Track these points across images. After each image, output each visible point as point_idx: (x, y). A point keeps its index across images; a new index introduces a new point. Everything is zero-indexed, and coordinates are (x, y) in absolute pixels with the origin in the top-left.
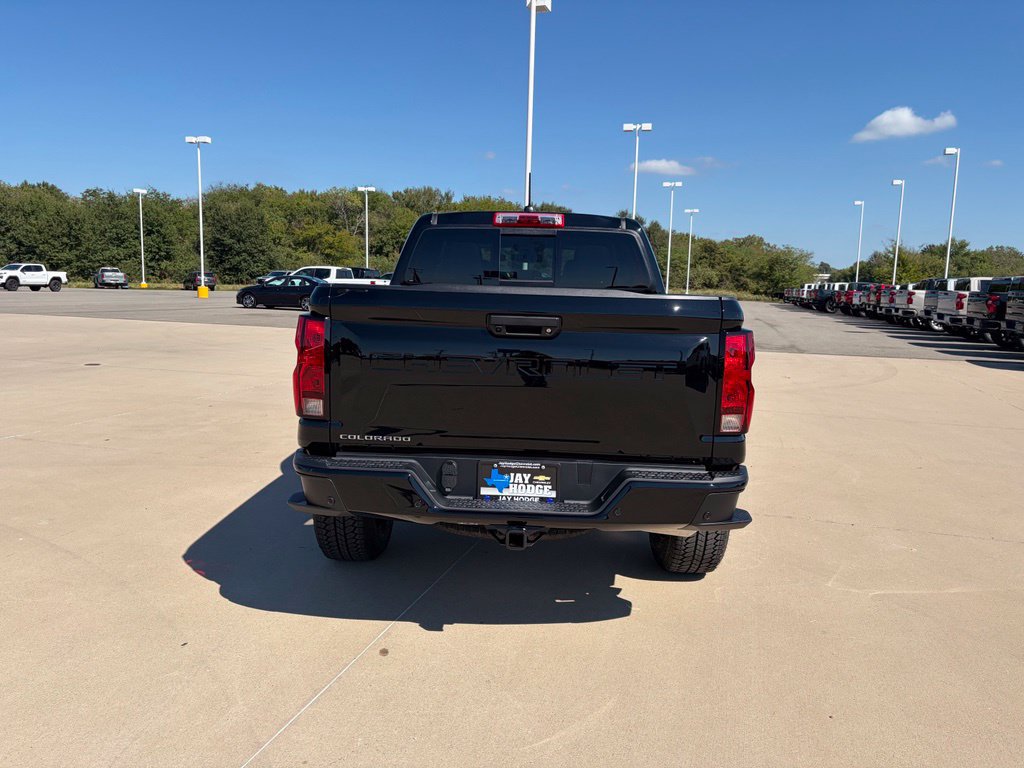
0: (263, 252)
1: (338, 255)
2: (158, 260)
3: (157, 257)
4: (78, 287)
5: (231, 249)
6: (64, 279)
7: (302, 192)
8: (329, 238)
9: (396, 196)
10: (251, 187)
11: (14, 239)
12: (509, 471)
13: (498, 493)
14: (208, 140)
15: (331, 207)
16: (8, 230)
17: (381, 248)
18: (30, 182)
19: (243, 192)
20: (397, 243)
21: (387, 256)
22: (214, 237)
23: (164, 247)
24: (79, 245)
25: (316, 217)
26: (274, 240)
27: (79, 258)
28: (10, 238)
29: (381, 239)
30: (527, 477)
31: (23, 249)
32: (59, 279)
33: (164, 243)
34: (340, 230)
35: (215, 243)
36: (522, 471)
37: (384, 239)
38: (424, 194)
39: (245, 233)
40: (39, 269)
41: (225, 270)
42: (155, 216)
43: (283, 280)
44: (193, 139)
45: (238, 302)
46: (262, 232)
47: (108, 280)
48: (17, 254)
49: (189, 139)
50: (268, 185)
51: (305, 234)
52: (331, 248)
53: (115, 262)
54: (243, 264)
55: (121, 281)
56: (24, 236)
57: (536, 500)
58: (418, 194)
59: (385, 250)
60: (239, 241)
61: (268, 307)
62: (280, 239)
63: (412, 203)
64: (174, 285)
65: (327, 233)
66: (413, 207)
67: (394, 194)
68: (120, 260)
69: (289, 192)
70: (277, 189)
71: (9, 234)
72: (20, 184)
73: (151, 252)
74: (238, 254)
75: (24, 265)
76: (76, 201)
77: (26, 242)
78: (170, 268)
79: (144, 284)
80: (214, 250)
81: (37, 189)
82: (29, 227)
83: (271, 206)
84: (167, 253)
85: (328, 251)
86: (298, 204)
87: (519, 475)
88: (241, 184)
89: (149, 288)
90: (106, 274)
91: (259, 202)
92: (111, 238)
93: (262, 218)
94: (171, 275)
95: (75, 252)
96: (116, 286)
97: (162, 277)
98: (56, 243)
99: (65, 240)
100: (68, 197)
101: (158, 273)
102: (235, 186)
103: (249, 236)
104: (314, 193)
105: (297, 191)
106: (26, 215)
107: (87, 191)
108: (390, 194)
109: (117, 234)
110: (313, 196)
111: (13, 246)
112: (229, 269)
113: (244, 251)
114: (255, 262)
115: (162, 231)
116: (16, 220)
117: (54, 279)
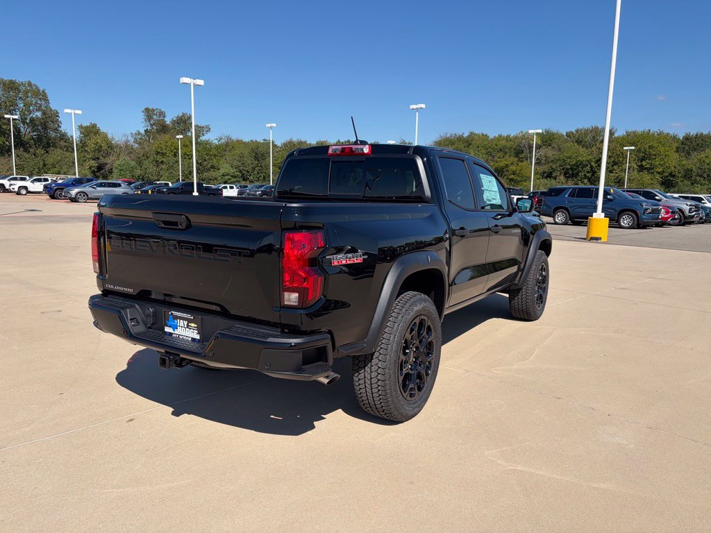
1: (519, 179)
7: (500, 136)
8: (513, 168)
9: (568, 135)
10: (466, 135)
12: (176, 318)
13: (173, 332)
14: (423, 106)
15: (518, 145)
17: (551, 173)
19: (460, 139)
20: (563, 169)
21: (555, 178)
25: (506, 153)
29: (551, 167)
30: (186, 323)
34: (521, 162)
36: (184, 319)
37: (554, 166)
38: (591, 131)
44: (415, 107)
49: (412, 107)
50: (477, 133)
51: (496, 165)
52: (514, 174)
57: (190, 339)
58: (586, 132)
59: (554, 175)
63: (580, 139)
65: (512, 164)
66: (581, 142)
67: (567, 133)
69: (491, 136)
70: (483, 135)
83: (478, 147)
85: (512, 177)
86: (496, 145)
87: (181, 321)
88: (459, 133)
91: (470, 144)
102: (455, 134)
104: (508, 136)
105: (497, 136)
108: (565, 134)
110: (508, 139)
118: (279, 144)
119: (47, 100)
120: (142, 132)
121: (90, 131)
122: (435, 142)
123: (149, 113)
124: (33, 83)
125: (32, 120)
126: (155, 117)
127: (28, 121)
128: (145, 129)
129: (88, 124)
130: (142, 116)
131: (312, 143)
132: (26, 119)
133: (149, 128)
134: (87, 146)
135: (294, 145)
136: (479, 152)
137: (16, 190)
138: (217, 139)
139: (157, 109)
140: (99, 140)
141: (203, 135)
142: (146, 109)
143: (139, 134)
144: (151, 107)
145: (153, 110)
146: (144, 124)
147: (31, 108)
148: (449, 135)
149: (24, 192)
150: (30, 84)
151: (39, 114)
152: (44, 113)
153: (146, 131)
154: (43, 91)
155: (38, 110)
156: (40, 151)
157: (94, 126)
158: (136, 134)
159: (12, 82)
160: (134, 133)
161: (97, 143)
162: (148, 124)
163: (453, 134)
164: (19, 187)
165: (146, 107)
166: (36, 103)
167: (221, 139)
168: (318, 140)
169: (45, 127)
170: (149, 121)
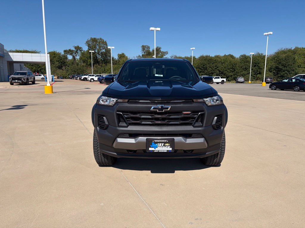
0: (293, 70)
2: (256, 74)
3: (256, 73)
4: (232, 83)
5: (281, 70)
6: (225, 81)
10: (293, 49)
11: (218, 70)
14: (271, 33)
16: (217, 68)
18: (226, 55)
19: (290, 51)
22: (276, 66)
23: (259, 70)
24: (235, 71)
26: (298, 66)
27: (234, 75)
28: (217, 70)
31: (220, 73)
32: (224, 81)
33: (259, 69)
35: (276, 68)
39: (287, 64)
40: (219, 78)
41: (278, 77)
42: (257, 61)
43: (288, 80)
44: (266, 34)
45: (270, 88)
46: (294, 63)
47: (239, 81)
48: (219, 74)
49: (265, 34)
50: (300, 47)
53: (244, 75)
54: (285, 75)
55: (243, 81)
56: (221, 69)
60: (284, 67)
61: (282, 90)
62: (300, 65)
64: (259, 82)
68: (245, 75)
71: (217, 69)
72: (224, 55)
73: (255, 72)
74: (284, 71)
75: (215, 77)
76: (237, 58)
77: (221, 71)
78: (260, 77)
79: (250, 82)
80: (275, 70)
81: (228, 56)
82: (222, 67)
83: (300, 54)
84: (260, 72)
88: (289, 48)
89: (251, 83)
90: (239, 79)
91: (295, 53)
92: (243, 68)
93: (294, 58)
94: (260, 79)
95: (233, 73)
96: (242, 82)
97: (257, 79)
98: (229, 71)
99: (231, 69)
100: (235, 58)
101: (256, 78)
102: (287, 49)
103: (289, 65)
106: (222, 63)
107: (241, 55)
109: (245, 67)
111: (218, 72)
112: (280, 77)
113: (286, 70)
114: (290, 74)
115: (259, 65)
116: (219, 65)
117: (222, 80)
118: (197, 57)
119: (106, 45)
120: (141, 55)
121: (122, 56)
122: (276, 53)
123: (144, 47)
124: (102, 38)
125: (102, 53)
126: (146, 49)
127: (100, 53)
128: (142, 54)
129: (121, 54)
130: (141, 49)
131: (212, 56)
132: (99, 52)
133: (144, 54)
134: (120, 62)
135: (204, 57)
136: (300, 57)
137: (90, 80)
138: (170, 57)
139: (147, 46)
140: (124, 60)
141: (165, 55)
142: (142, 46)
143: (140, 56)
144: (144, 45)
145: (145, 46)
146: (141, 52)
147: (101, 48)
148: (283, 49)
149: (92, 81)
150: (101, 39)
151: (104, 50)
152: (106, 50)
153: (143, 55)
154: (106, 41)
155: (104, 49)
156: (104, 65)
157: (123, 54)
158: (138, 56)
159: (95, 39)
160: (137, 56)
161: (124, 61)
162: (143, 52)
163: (286, 48)
164: (91, 79)
165: (142, 45)
166: (103, 46)
167: (172, 57)
168: (215, 55)
169: (106, 56)
170: (144, 51)
